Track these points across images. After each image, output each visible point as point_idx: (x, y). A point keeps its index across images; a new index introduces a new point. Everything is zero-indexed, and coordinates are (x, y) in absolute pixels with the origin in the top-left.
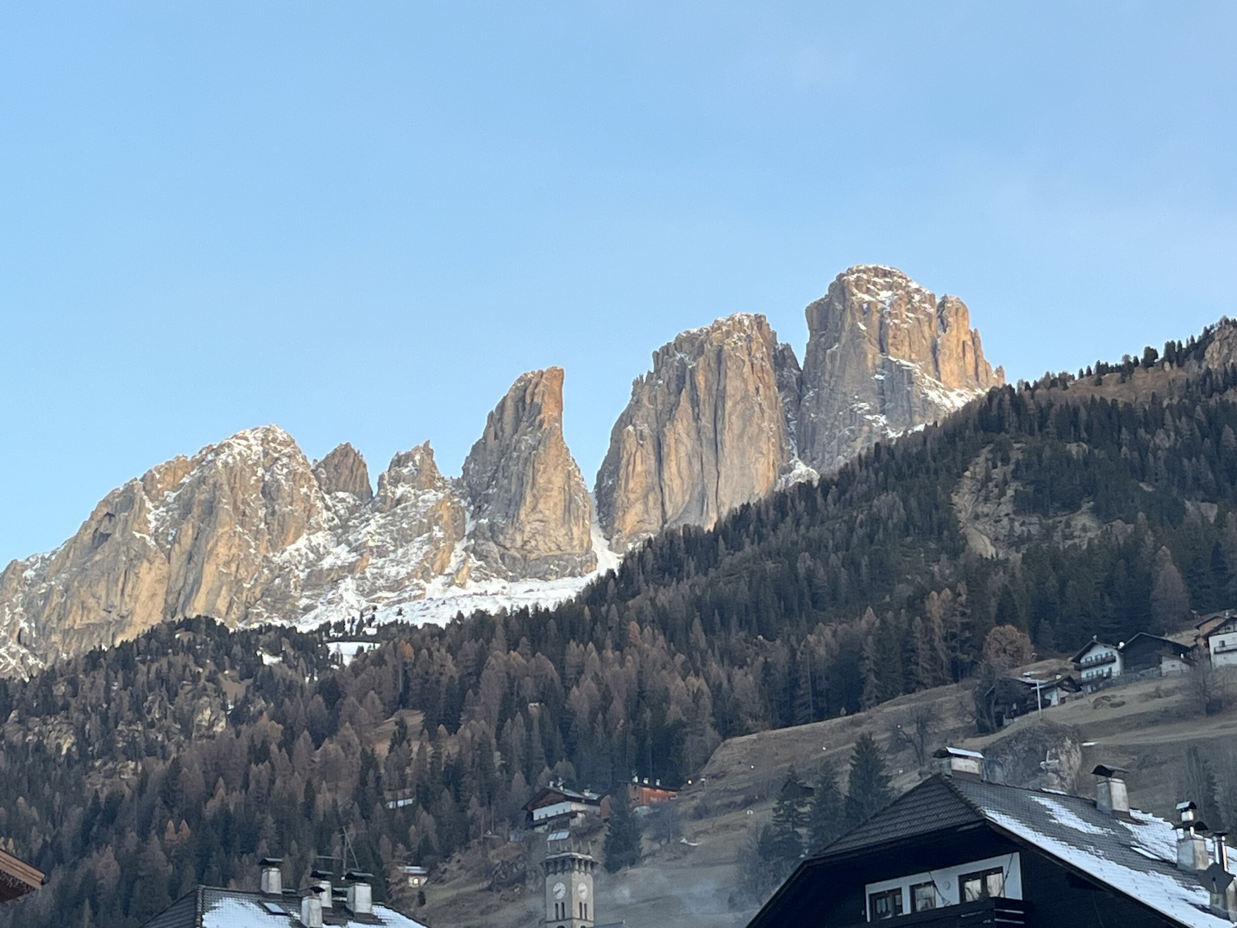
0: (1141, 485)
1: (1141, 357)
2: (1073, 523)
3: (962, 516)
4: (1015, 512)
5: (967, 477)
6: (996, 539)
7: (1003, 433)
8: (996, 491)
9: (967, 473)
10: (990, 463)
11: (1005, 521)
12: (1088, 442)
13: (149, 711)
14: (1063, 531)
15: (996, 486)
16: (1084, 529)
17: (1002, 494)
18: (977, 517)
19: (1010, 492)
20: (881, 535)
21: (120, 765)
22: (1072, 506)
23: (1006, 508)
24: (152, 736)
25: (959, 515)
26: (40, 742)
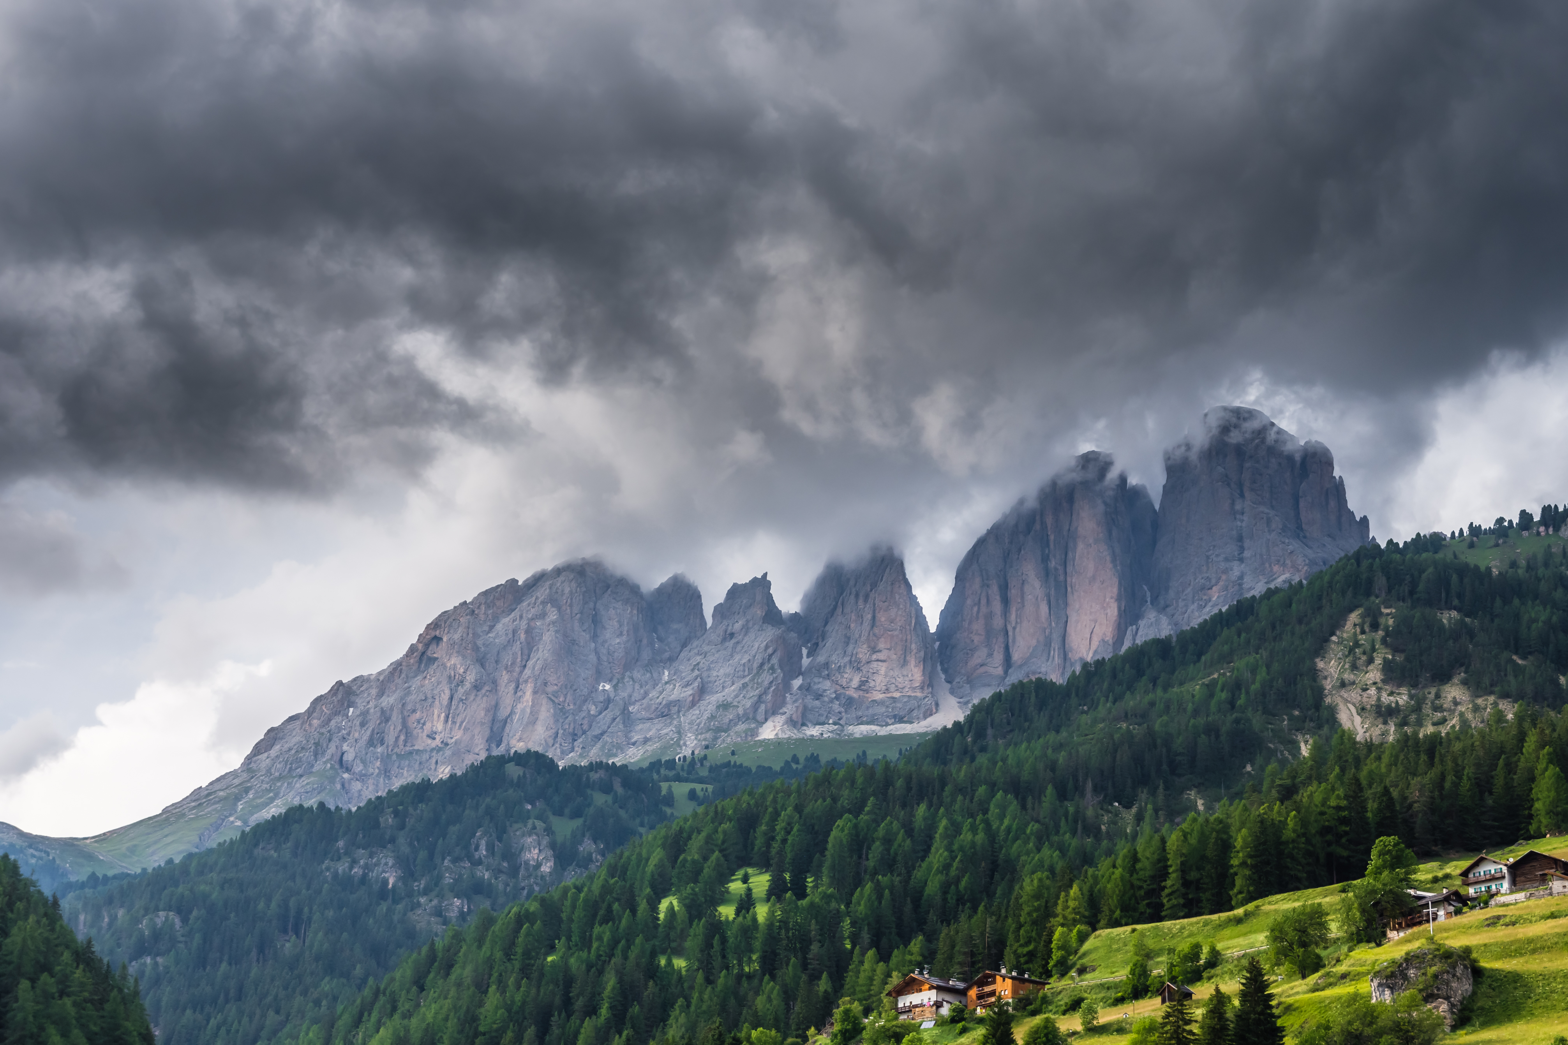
0: (1515, 657)
1: (1516, 521)
2: (1443, 695)
3: (1328, 685)
4: (1383, 681)
5: (1334, 642)
6: (1363, 709)
7: (1373, 598)
8: (1364, 658)
9: (1334, 638)
10: (1358, 630)
11: (1373, 691)
12: (1459, 610)
13: (477, 848)
14: (1432, 703)
15: (1364, 653)
16: (1456, 703)
17: (1371, 661)
18: (1343, 685)
19: (1378, 661)
20: (1241, 702)
21: (446, 903)
22: (1443, 677)
23: (1374, 674)
24: (479, 874)
25: (1324, 682)
26: (365, 875)
